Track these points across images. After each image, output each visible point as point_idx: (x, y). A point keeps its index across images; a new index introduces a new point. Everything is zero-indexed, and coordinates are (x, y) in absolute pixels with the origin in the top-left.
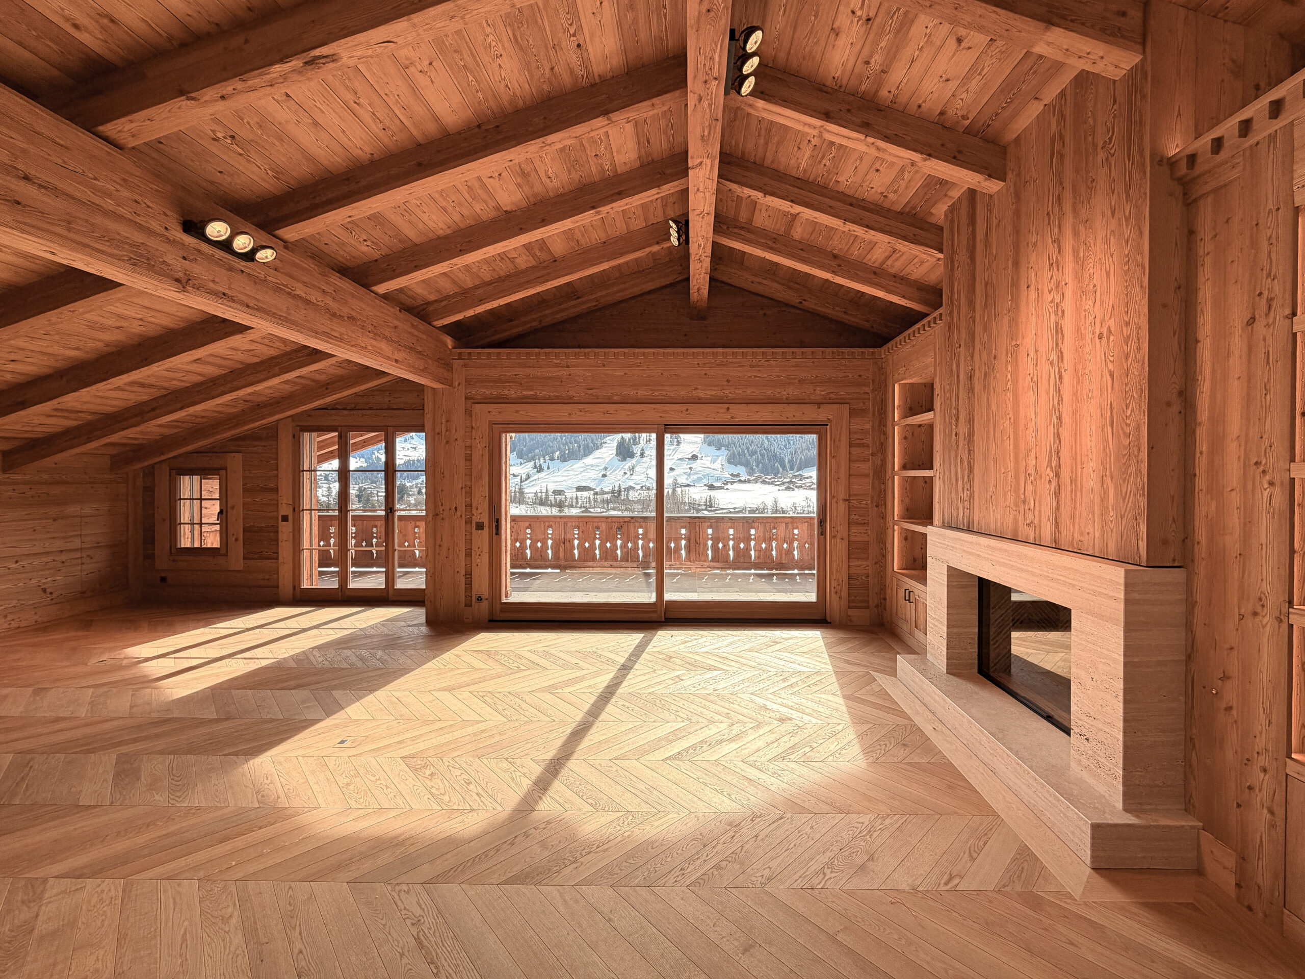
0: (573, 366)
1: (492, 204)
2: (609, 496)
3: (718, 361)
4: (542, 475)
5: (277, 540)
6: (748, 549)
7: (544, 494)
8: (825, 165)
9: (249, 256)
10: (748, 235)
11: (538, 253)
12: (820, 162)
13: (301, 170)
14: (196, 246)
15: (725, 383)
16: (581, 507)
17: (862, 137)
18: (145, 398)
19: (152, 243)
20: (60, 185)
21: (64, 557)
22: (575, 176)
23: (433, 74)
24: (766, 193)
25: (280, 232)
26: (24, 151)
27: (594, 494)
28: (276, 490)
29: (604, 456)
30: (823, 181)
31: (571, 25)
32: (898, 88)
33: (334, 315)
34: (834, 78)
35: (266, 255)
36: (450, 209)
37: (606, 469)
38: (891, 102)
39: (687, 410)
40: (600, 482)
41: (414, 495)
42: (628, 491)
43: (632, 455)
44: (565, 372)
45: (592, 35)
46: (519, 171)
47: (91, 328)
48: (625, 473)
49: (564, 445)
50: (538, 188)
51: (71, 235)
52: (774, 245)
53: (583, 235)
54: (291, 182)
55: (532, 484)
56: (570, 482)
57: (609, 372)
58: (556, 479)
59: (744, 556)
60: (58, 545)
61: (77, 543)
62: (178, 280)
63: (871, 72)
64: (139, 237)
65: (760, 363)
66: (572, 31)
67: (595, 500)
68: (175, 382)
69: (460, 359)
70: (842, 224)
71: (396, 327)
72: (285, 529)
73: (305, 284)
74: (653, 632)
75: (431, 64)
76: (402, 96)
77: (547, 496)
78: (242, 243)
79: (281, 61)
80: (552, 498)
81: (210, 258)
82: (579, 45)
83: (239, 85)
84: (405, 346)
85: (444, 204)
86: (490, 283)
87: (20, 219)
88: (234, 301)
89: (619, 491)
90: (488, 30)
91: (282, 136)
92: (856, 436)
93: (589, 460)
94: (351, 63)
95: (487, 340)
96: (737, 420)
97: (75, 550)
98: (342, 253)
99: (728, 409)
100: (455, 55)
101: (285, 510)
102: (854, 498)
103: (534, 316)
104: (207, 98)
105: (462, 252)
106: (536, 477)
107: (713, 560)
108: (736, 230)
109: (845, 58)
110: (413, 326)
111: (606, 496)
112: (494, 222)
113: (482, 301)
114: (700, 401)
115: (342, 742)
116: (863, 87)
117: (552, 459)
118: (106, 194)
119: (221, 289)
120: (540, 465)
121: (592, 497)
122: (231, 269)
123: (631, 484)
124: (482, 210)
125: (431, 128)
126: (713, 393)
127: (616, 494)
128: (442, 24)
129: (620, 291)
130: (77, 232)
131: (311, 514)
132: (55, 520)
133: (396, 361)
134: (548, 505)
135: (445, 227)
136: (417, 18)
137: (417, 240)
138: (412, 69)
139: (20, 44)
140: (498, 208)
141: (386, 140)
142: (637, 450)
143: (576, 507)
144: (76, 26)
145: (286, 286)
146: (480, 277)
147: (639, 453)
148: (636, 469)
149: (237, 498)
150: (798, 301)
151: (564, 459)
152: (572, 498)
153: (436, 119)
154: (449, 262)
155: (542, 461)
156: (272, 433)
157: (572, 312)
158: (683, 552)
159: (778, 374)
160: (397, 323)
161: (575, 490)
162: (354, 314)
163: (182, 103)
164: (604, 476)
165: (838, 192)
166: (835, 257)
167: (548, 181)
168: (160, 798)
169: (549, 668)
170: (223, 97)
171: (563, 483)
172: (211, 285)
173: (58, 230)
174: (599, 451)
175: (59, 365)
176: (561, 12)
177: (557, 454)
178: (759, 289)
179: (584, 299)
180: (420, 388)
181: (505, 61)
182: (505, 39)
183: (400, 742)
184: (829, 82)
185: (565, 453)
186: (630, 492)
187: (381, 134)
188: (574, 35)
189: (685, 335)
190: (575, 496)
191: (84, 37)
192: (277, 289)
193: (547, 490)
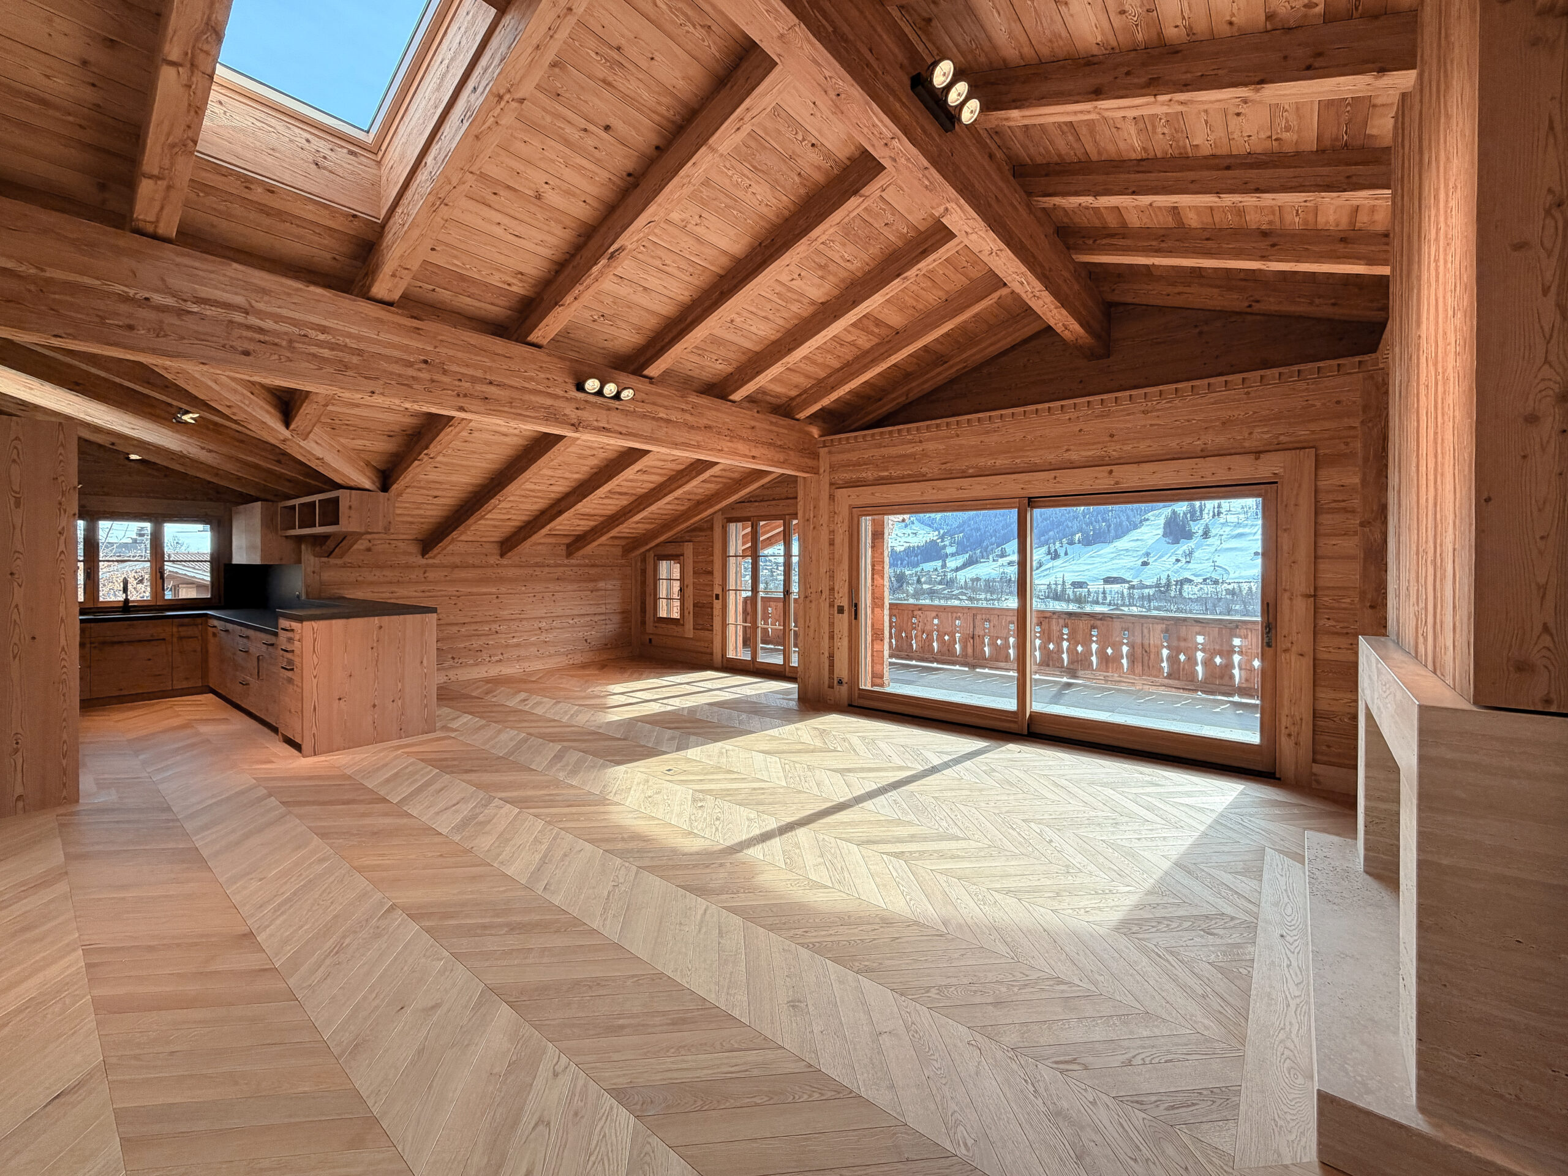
0: (927, 440)
1: (805, 301)
2: (1152, 591)
3: (1097, 411)
4: (1057, 562)
5: (712, 615)
6: (1229, 666)
7: (1059, 586)
8: (1163, 134)
9: (617, 397)
10: (1122, 242)
11: (876, 330)
12: (1154, 132)
13: (651, 323)
14: (586, 399)
15: (1108, 439)
16: (1110, 604)
17: (1151, 99)
18: (625, 503)
19: (558, 404)
20: (506, 381)
21: (596, 618)
22: (875, 250)
23: (706, 223)
24: (1096, 195)
25: (646, 372)
26: (490, 368)
27: (1129, 588)
28: (711, 573)
29: (1145, 537)
30: (1177, 152)
31: (796, 133)
32: (1184, 18)
33: (692, 427)
34: (1098, 44)
35: (627, 394)
36: (771, 317)
37: (1148, 554)
38: (1188, 35)
39: (1055, 478)
40: (1138, 573)
41: (913, 584)
42: (1182, 585)
43: (1189, 536)
44: (918, 448)
45: (820, 132)
46: (816, 266)
47: (580, 458)
48: (1178, 560)
49: (1087, 525)
50: (843, 274)
51: (513, 410)
52: (1163, 245)
53: (917, 301)
54: (648, 333)
55: (1045, 573)
56: (1095, 571)
57: (963, 442)
58: (1076, 568)
59: (1222, 677)
60: (592, 610)
61: (603, 610)
62: (573, 425)
63: (1135, 19)
64: (549, 402)
65: (1158, 407)
66: (800, 138)
67: (1131, 596)
68: (638, 490)
69: (825, 446)
70: (1217, 199)
71: (753, 428)
72: (717, 605)
73: (666, 408)
74: (1001, 743)
75: (700, 216)
76: (692, 247)
77: (1064, 590)
78: (610, 389)
79: (595, 264)
80: (1070, 592)
81: (594, 405)
82: (813, 145)
83: (581, 288)
84: (763, 443)
85: (764, 314)
86: (842, 368)
87: (488, 407)
88: (611, 432)
89: (1168, 585)
90: (730, 173)
91: (630, 305)
92: (1331, 497)
93: (1122, 543)
94: (634, 246)
95: (856, 425)
96: (1124, 486)
97: (602, 614)
98: (704, 374)
99: (1111, 472)
100: (715, 202)
101: (717, 590)
102: (1326, 592)
103: (900, 392)
104: (568, 302)
105: (790, 350)
106: (1050, 565)
107: (1170, 676)
108: (1104, 241)
109: (1093, 21)
110: (771, 423)
111: (1146, 591)
112: (814, 315)
113: (833, 389)
114: (1074, 465)
115: (669, 770)
116: (1140, 37)
117: (1071, 543)
118: (532, 379)
119: (602, 425)
120: (1056, 550)
121: (1126, 592)
122: (609, 409)
123: (1187, 575)
124: (799, 310)
125: (724, 261)
126: (1090, 453)
127: (1163, 589)
128: (678, 194)
129: (992, 344)
130: (515, 407)
131: (736, 594)
132: (592, 592)
133: (754, 457)
134: (1065, 600)
135: (774, 332)
136: (660, 198)
137: (757, 349)
138: (689, 226)
139: (492, 304)
140: (813, 303)
141: (696, 282)
142: (1197, 528)
143: (1103, 604)
144: (509, 285)
145: (651, 413)
146: (828, 366)
147: (1201, 532)
148: (1196, 555)
149: (690, 580)
150: (1246, 304)
151: (1087, 542)
152: (1097, 593)
153: (725, 253)
154: (781, 362)
155: (1058, 544)
156: (707, 526)
157: (940, 380)
158: (1124, 661)
159: (1186, 418)
160: (753, 423)
161: (1102, 582)
162: (710, 423)
163: (558, 309)
164: (1145, 564)
165: (1205, 157)
166: (1265, 234)
167: (848, 264)
168: (561, 776)
169: (861, 754)
170: (575, 298)
171: (1085, 573)
172: (595, 423)
173: (506, 409)
174: (1139, 530)
175: (573, 484)
176: (782, 129)
177: (1078, 536)
178: (1178, 301)
179: (951, 363)
180: (794, 479)
181: (755, 188)
182: (746, 172)
183: (701, 780)
184: (1095, 51)
185: (1088, 535)
186: (1185, 587)
187: (690, 279)
188: (804, 140)
189: (1081, 382)
190: (1101, 590)
191: (514, 289)
192: (644, 416)
193: (1064, 582)
